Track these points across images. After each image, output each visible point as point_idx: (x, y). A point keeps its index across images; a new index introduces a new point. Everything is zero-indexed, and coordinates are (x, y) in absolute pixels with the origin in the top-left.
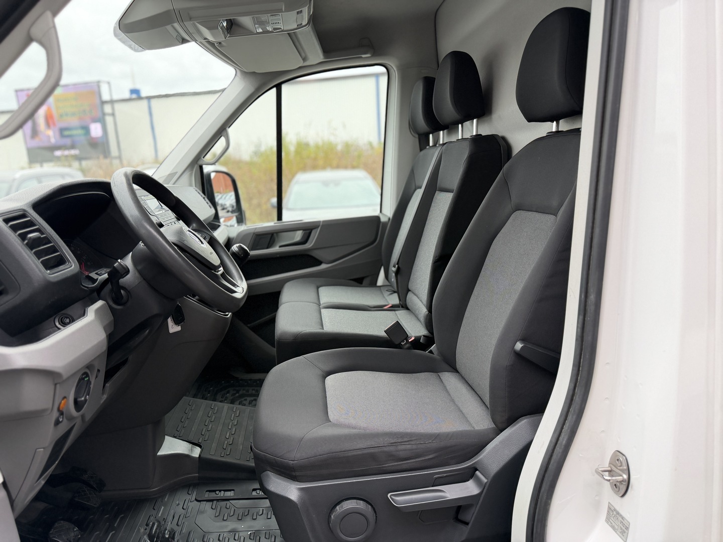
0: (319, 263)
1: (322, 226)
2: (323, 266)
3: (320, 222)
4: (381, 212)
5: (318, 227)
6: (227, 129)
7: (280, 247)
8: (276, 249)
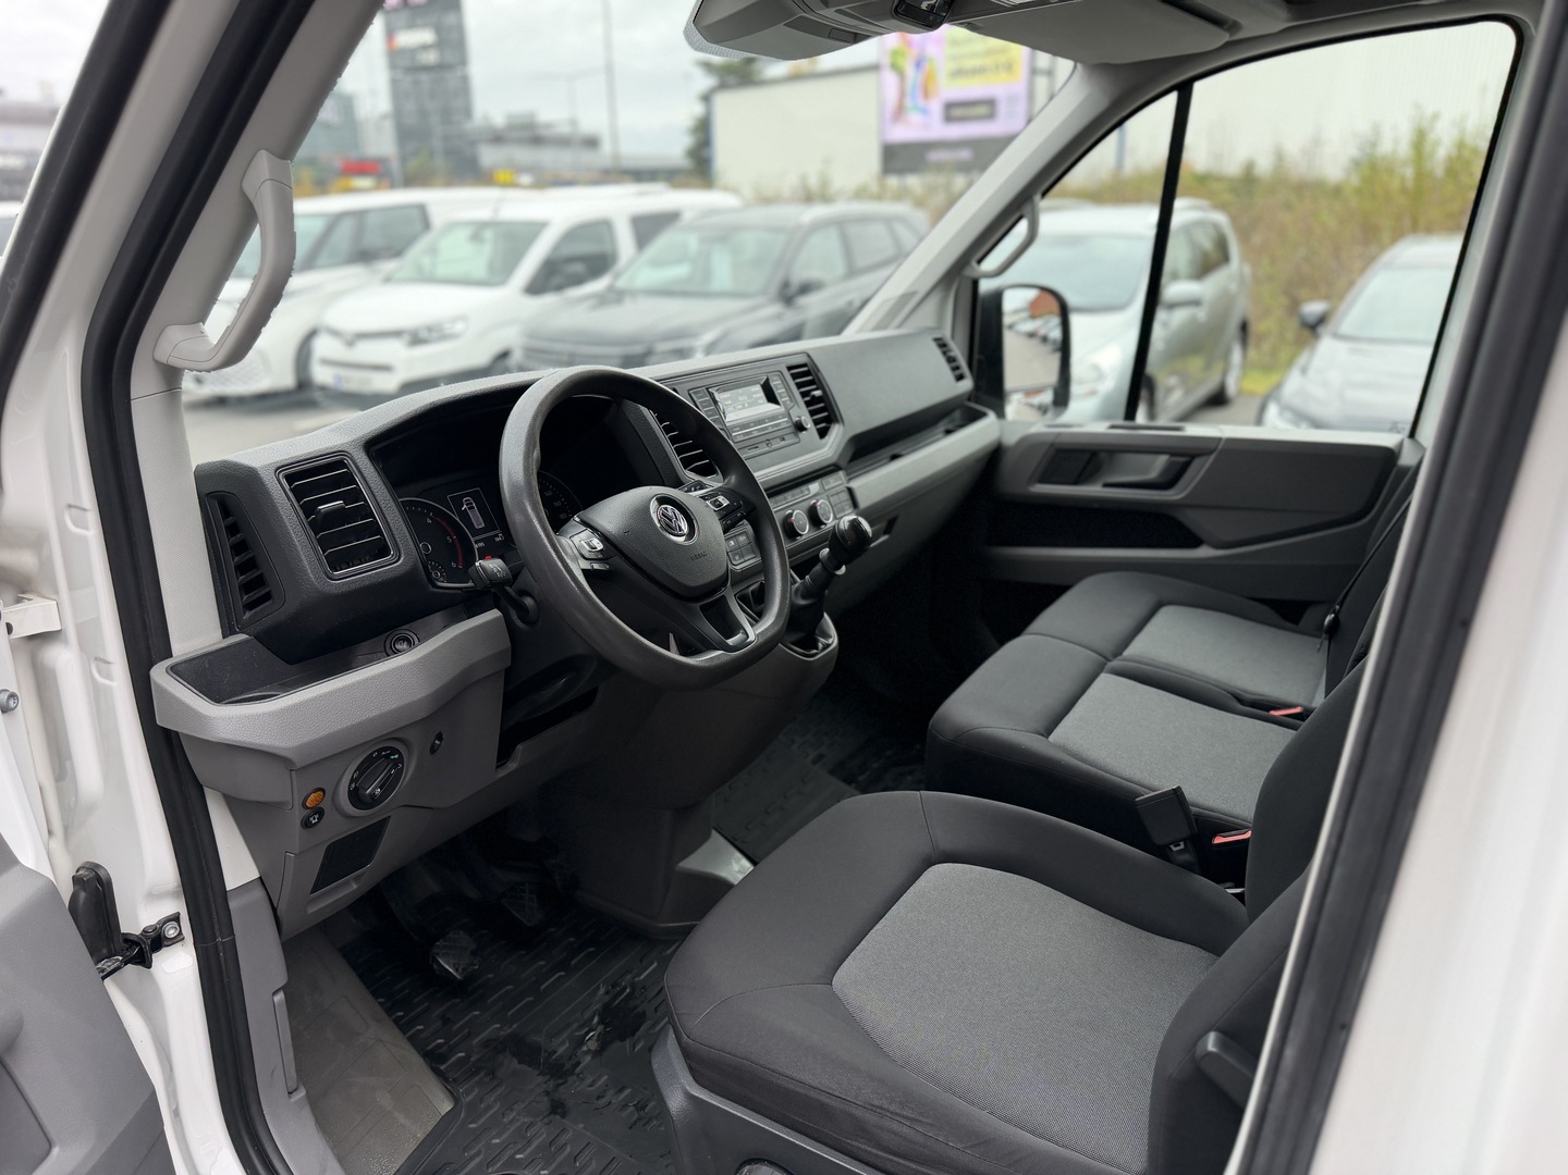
0: (1195, 542)
1: (1223, 450)
2: (1204, 552)
3: (1220, 439)
4: (1412, 434)
5: (1210, 452)
6: (1037, 197)
7: (1106, 485)
8: (1093, 490)
